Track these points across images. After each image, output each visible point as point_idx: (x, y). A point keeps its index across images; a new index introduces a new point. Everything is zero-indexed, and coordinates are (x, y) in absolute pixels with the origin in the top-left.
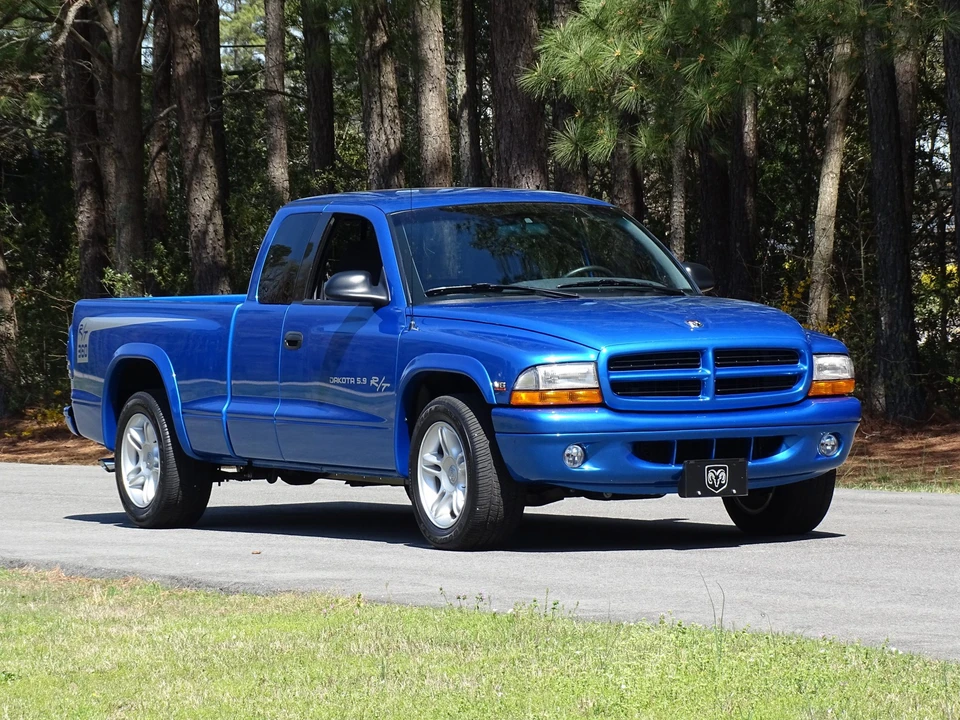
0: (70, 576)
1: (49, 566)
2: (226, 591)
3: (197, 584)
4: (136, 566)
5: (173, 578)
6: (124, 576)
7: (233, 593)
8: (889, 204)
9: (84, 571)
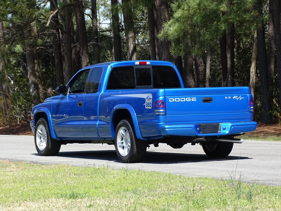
0: (10, 162)
1: (5, 159)
2: (42, 164)
3: (37, 163)
4: (25, 159)
5: (32, 161)
6: (21, 161)
7: (43, 165)
8: (263, 65)
9: (13, 160)
